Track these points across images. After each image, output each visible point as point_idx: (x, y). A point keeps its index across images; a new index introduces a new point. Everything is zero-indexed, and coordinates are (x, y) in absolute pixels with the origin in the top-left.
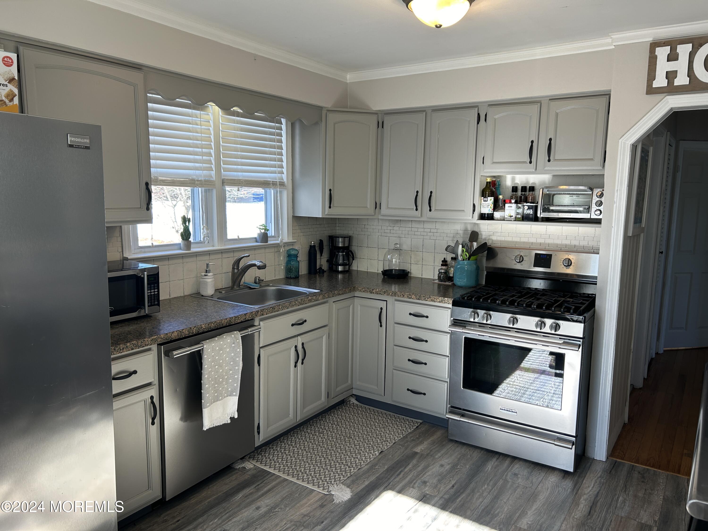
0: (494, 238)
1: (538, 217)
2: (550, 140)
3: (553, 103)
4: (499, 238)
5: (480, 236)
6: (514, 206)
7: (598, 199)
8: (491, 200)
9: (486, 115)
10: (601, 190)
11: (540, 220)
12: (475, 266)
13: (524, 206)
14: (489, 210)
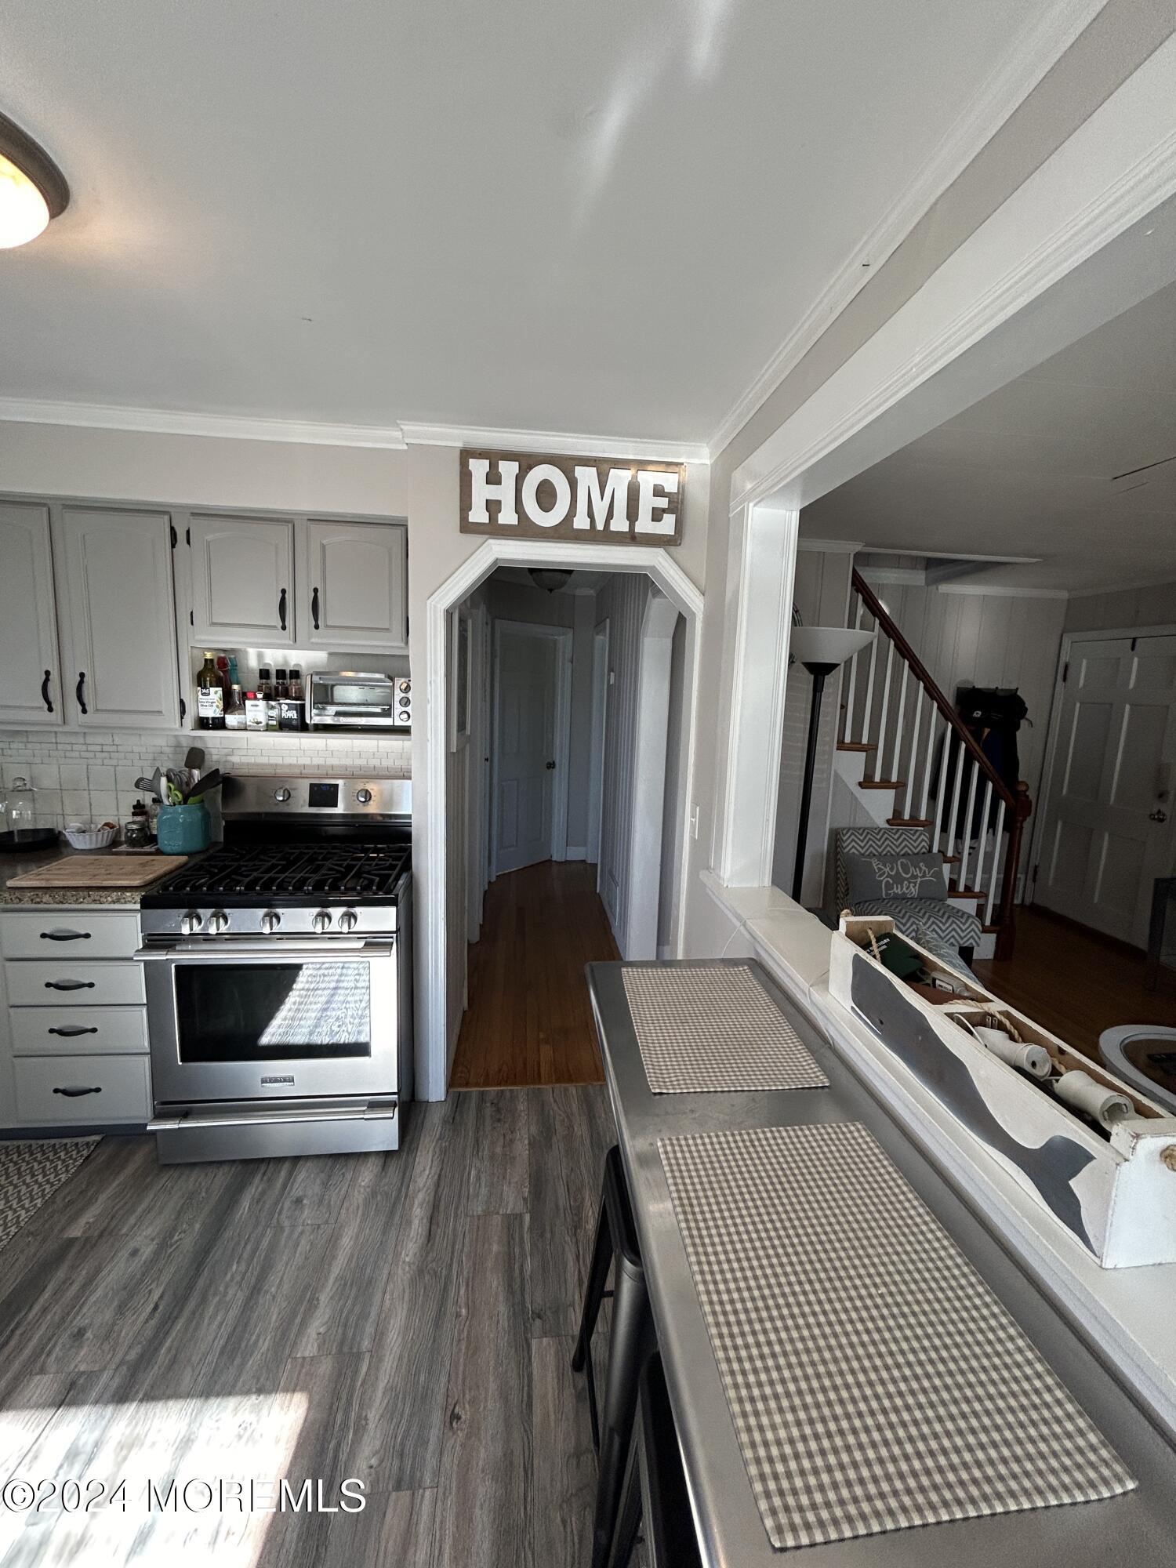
0: (235, 759)
1: (307, 724)
2: (316, 590)
3: (313, 527)
4: (245, 760)
5: (207, 757)
6: (262, 704)
7: (404, 695)
8: (216, 693)
9: (188, 532)
10: (407, 680)
11: (311, 728)
12: (200, 814)
13: (280, 704)
14: (215, 711)
